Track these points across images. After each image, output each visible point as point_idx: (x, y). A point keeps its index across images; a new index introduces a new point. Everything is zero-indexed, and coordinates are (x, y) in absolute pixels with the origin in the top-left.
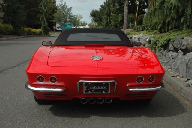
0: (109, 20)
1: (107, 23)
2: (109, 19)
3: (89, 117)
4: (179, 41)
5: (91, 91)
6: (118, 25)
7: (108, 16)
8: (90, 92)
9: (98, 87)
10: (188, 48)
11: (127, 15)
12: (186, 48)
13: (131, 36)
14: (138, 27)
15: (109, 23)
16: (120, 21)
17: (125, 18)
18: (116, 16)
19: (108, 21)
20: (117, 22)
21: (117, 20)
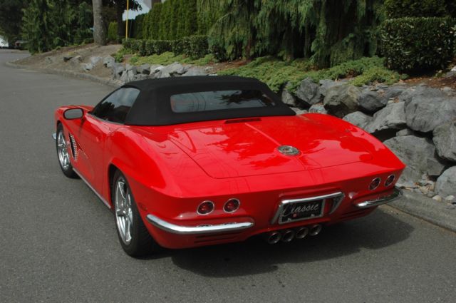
0: (47, 20)
1: (42, 27)
2: (45, 18)
3: (276, 268)
4: (309, 87)
5: (293, 218)
6: (69, 34)
7: (43, 11)
8: (289, 220)
9: (305, 207)
10: (347, 104)
11: (99, 10)
12: (339, 103)
13: (145, 68)
14: (144, 44)
15: (46, 28)
16: (70, 23)
17: (95, 17)
18: (59, 11)
19: (46, 22)
20: (64, 26)
21: (64, 21)
